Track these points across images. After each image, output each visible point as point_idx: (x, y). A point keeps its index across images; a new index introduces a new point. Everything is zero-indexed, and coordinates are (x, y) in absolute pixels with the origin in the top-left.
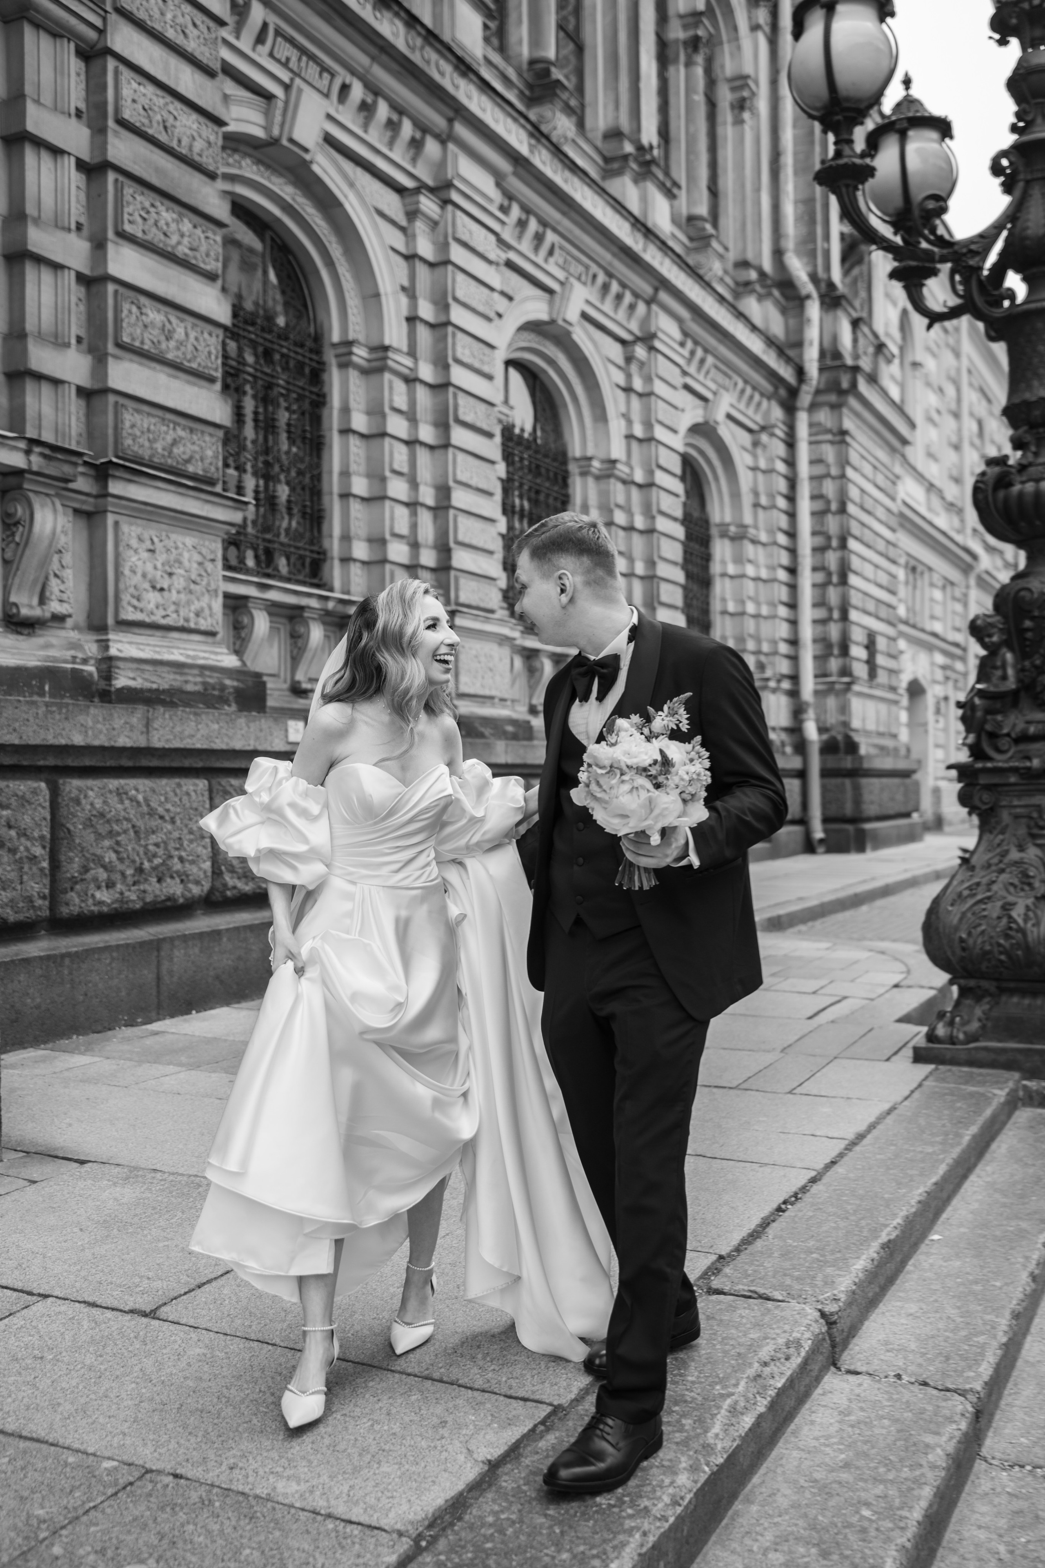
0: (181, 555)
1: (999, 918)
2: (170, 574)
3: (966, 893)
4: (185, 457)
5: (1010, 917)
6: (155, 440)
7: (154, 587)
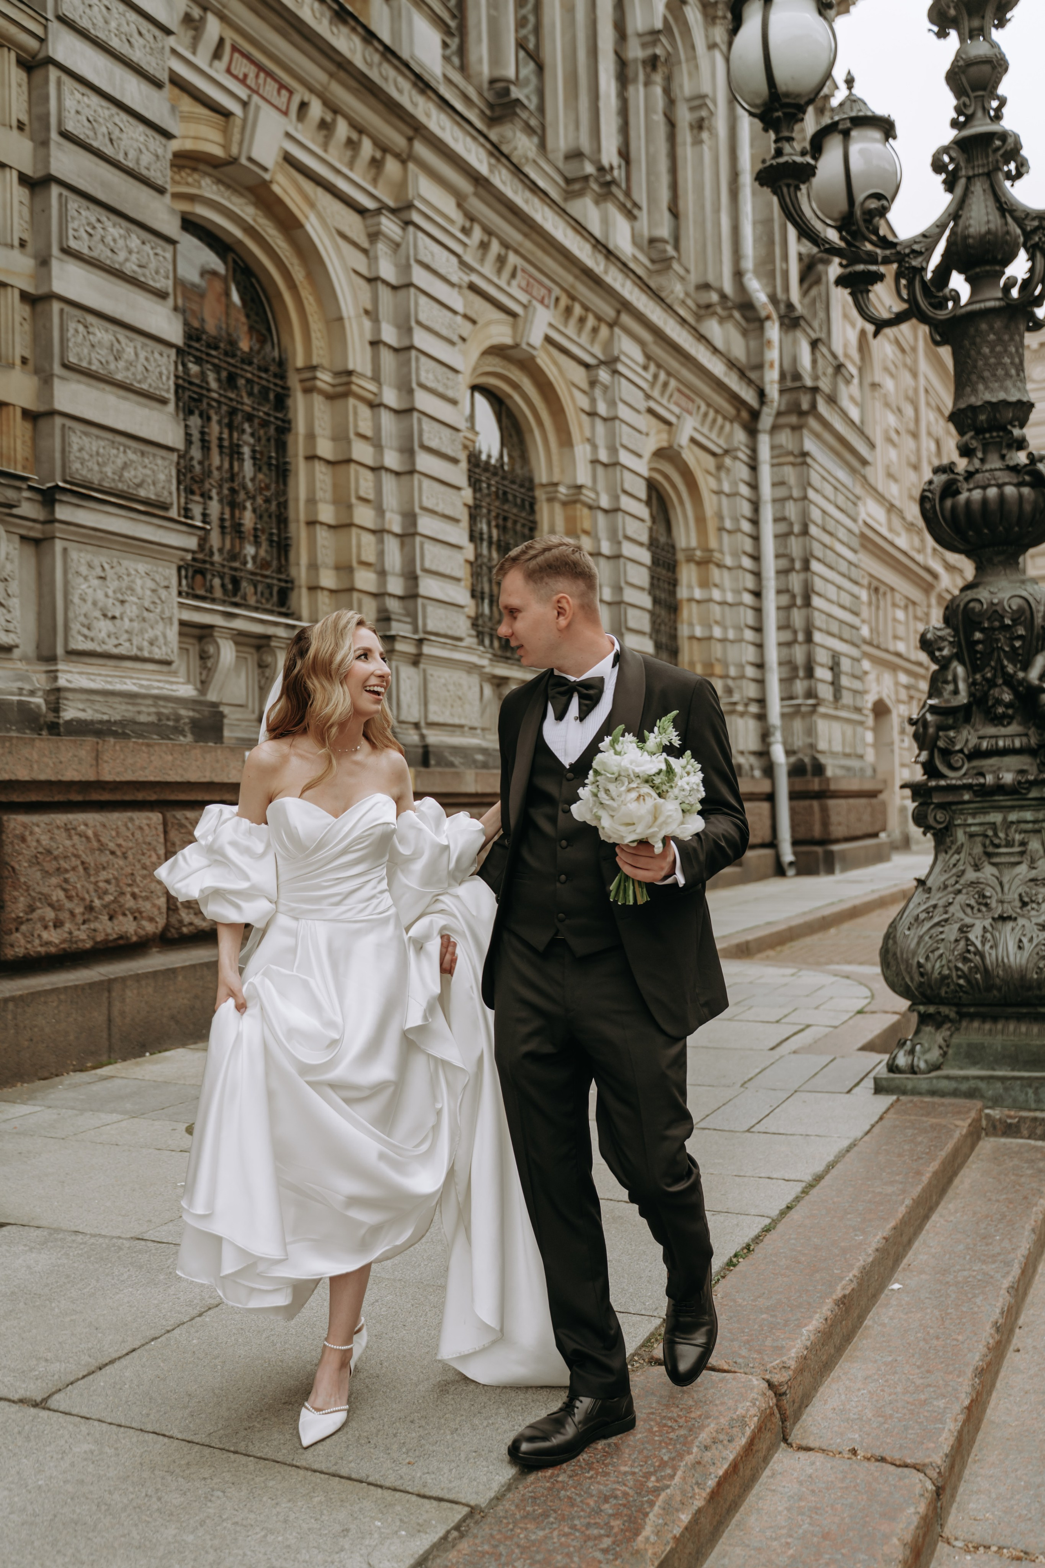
0: (133, 582)
1: (956, 941)
2: (123, 602)
3: (923, 916)
4: (137, 481)
5: (967, 939)
6: (105, 464)
7: (105, 616)
